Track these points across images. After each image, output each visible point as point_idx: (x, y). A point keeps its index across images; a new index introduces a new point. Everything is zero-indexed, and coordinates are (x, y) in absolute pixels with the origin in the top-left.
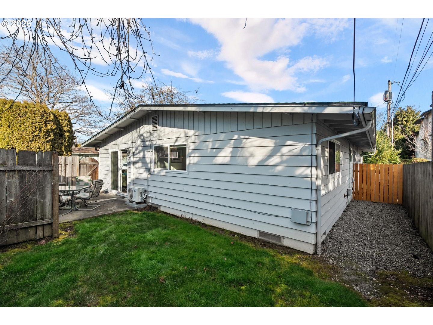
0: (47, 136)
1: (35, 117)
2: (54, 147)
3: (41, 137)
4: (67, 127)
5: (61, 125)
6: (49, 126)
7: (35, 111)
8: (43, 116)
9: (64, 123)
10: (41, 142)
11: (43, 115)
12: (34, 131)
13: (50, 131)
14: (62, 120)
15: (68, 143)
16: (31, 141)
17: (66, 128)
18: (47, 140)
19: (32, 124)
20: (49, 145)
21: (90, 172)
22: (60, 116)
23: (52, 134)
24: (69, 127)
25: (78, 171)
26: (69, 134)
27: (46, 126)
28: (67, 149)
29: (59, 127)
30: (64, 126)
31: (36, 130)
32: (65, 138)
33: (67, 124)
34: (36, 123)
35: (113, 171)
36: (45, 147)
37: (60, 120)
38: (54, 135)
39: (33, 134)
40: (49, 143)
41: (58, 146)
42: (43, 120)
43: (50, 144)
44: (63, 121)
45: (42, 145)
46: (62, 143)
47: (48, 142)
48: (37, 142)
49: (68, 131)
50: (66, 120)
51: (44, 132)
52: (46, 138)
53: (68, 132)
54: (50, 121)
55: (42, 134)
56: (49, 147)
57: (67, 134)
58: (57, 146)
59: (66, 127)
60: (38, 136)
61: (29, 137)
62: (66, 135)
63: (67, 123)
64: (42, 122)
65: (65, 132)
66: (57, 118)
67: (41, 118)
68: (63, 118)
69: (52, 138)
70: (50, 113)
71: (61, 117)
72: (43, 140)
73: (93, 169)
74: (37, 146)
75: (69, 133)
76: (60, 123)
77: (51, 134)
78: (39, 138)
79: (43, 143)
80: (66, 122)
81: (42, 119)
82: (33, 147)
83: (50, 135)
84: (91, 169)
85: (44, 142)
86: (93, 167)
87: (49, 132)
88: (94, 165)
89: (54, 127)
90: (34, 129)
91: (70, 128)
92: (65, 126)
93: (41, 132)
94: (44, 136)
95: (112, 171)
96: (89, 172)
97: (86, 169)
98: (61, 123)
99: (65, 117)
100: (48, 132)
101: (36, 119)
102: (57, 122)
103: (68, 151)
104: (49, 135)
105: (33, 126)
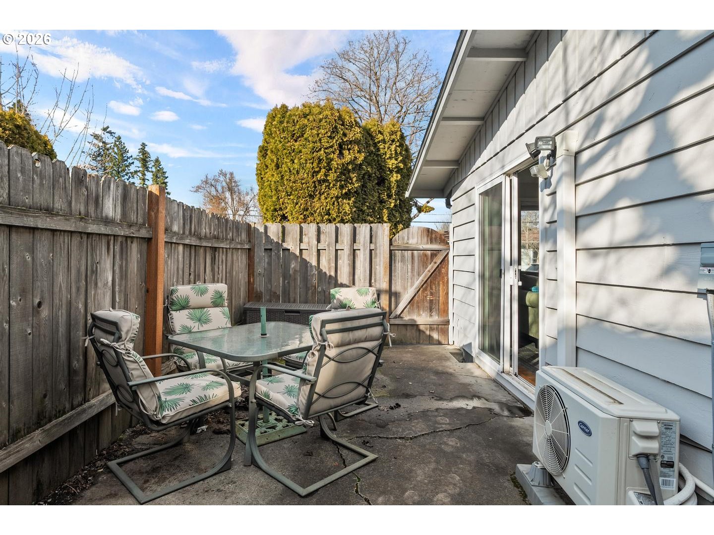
0: (343, 182)
1: (318, 135)
2: (361, 210)
3: (331, 185)
4: (396, 160)
5: (380, 156)
6: (348, 157)
7: (321, 120)
8: (335, 130)
9: (388, 150)
10: (332, 198)
11: (336, 127)
12: (316, 170)
13: (350, 167)
14: (384, 141)
15: (396, 201)
16: (311, 197)
17: (391, 163)
18: (344, 191)
19: (313, 153)
20: (349, 204)
21: (421, 278)
22: (380, 132)
23: (354, 176)
24: (400, 158)
25: (385, 272)
26: (399, 177)
27: (341, 154)
28: (394, 216)
29: (375, 158)
30: (388, 156)
31: (321, 169)
32: (389, 188)
33: (396, 153)
34: (320, 150)
35: (487, 274)
36: (339, 209)
37: (379, 142)
38: (361, 178)
39: (315, 179)
40: (349, 199)
41: (374, 208)
42: (334, 141)
43: (351, 202)
44: (387, 146)
45: (334, 204)
46: (382, 202)
47: (347, 196)
48: (323, 197)
49: (399, 170)
50: (393, 141)
51: (336, 172)
52: (342, 187)
53: (397, 172)
54: (351, 142)
55: (332, 177)
56: (347, 208)
57: (395, 177)
58: (369, 208)
59: (393, 161)
60: (324, 181)
61: (308, 187)
62: (391, 179)
63: (396, 150)
64: (331, 147)
65: (391, 171)
66: (372, 138)
67: (330, 137)
68: (387, 139)
69: (356, 185)
70: (354, 123)
71: (382, 134)
72: (335, 192)
73: (431, 267)
74: (323, 209)
75: (399, 175)
76: (378, 150)
77: (352, 175)
78: (326, 186)
79: (334, 199)
80: (394, 146)
81: (334, 138)
82: (315, 212)
83: (352, 180)
84: (424, 264)
85: (337, 198)
86: (432, 261)
87: (349, 171)
88: (435, 253)
89: (361, 157)
90: (315, 165)
91: (403, 161)
92: (390, 158)
93: (330, 172)
94: (336, 181)
95: (482, 277)
96: (419, 275)
97: (410, 267)
98: (382, 151)
99: (392, 135)
100: (344, 171)
101: (320, 140)
102: (372, 148)
103: (399, 222)
104: (348, 180)
105: (313, 158)
